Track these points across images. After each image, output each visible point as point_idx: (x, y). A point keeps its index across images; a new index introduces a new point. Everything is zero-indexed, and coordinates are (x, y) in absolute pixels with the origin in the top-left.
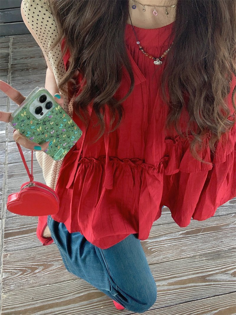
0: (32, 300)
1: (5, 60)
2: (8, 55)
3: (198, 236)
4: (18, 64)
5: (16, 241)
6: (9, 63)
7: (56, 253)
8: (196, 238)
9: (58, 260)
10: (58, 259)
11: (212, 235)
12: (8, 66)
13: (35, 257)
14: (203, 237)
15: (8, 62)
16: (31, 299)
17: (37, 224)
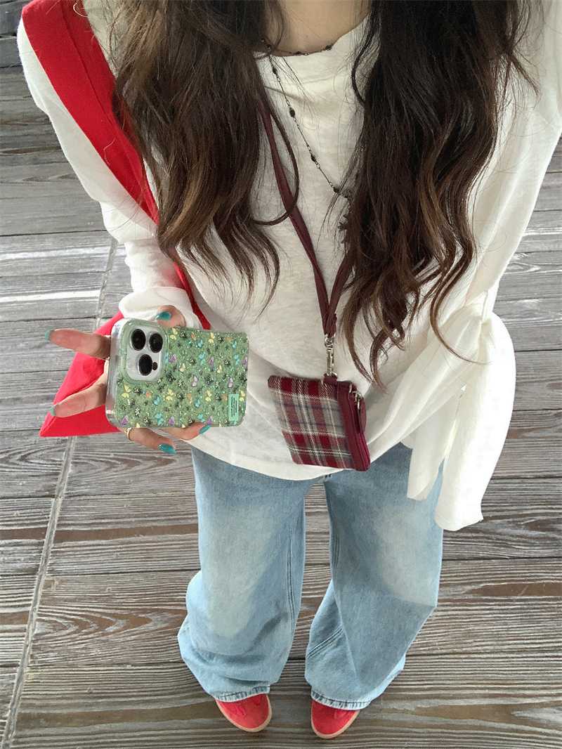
0: (89, 695)
5: (78, 553)
7: (164, 593)
9: (164, 611)
13: (114, 597)
16: (86, 691)
17: (133, 520)
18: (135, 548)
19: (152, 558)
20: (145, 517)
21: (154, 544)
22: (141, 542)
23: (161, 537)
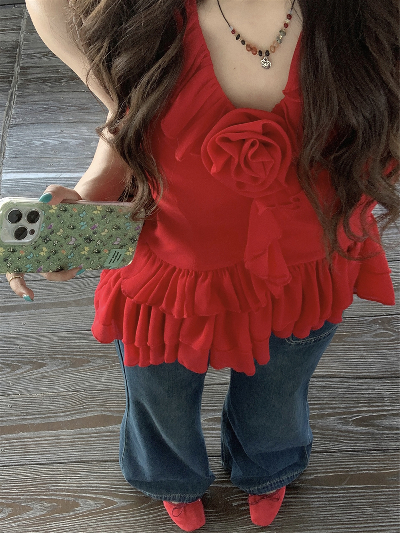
1: (9, 57)
2: (17, 46)
3: (336, 492)
4: (36, 67)
6: (17, 64)
7: (41, 484)
8: (331, 496)
9: (42, 500)
10: (42, 497)
11: (366, 494)
12: (13, 71)
14: (348, 495)
15: (15, 62)
17: (15, 418)
18: (17, 444)
19: (30, 452)
20: (24, 416)
21: (31, 440)
22: (20, 439)
23: (36, 434)
